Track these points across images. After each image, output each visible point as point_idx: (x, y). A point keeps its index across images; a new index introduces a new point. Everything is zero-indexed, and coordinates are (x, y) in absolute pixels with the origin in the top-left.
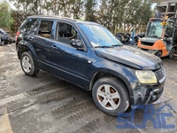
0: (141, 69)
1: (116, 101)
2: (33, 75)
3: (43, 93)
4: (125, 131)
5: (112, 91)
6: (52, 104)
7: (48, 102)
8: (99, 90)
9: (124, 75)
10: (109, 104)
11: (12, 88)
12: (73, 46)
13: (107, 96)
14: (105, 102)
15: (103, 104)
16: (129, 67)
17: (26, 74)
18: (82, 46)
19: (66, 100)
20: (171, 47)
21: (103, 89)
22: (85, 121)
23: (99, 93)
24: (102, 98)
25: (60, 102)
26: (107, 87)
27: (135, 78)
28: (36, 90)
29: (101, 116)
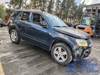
0: (79, 38)
1: (65, 56)
2: (17, 43)
3: (22, 53)
4: (70, 73)
5: (63, 50)
6: (28, 58)
7: (25, 57)
8: (55, 50)
9: (70, 41)
10: (60, 59)
11: (5, 49)
12: (41, 25)
13: (59, 54)
14: (58, 57)
15: (57, 58)
16: (72, 37)
17: (13, 42)
18: (46, 26)
19: (36, 56)
20: (94, 31)
21: (57, 50)
22: (47, 67)
23: (55, 52)
24: (57, 55)
25: (32, 58)
26: (60, 48)
27: (75, 43)
28: (18, 51)
29: (56, 65)
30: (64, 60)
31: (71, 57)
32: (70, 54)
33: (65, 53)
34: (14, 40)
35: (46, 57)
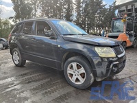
30: (82, 81)
31: (91, 75)
32: (89, 70)
33: (82, 70)
34: (17, 62)
35: (59, 81)
